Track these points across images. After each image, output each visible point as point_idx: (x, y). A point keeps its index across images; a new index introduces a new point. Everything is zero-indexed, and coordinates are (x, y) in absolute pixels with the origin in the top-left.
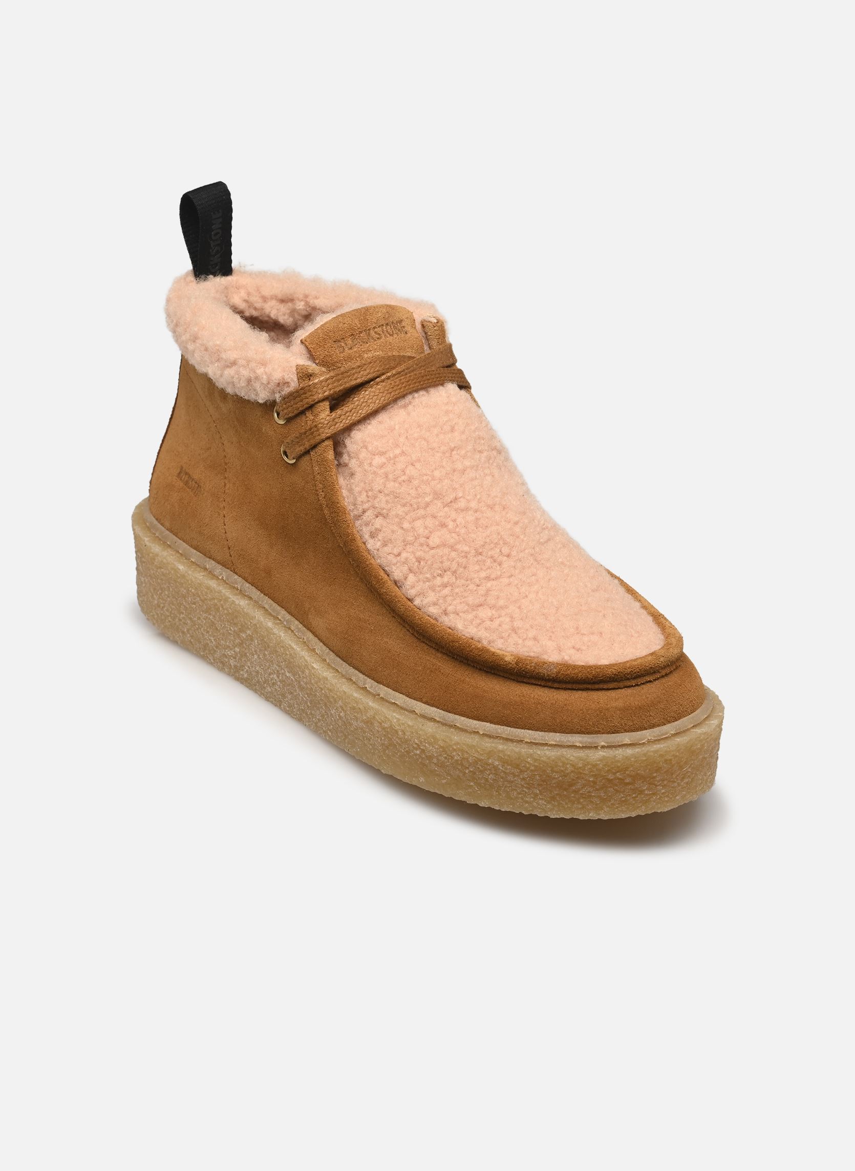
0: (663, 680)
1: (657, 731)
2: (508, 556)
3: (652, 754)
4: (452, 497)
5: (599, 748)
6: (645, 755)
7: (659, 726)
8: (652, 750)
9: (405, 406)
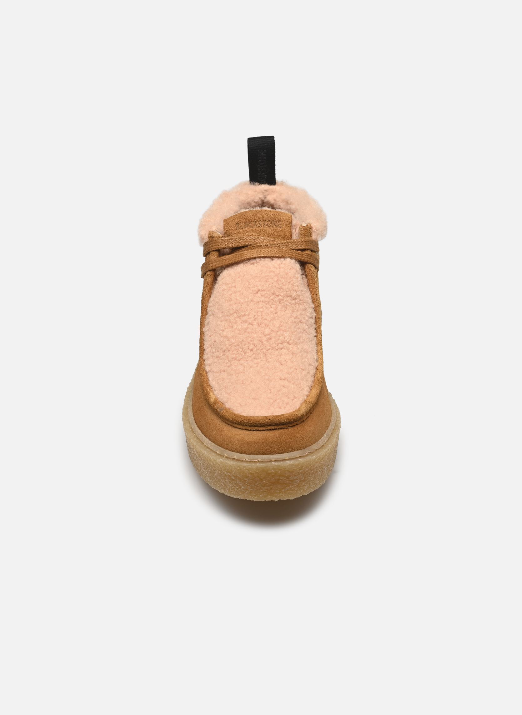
0: (269, 432)
1: (252, 456)
2: (251, 350)
3: (242, 467)
4: (243, 314)
5: (225, 457)
6: (239, 466)
7: (254, 454)
8: (242, 465)
9: (253, 264)
